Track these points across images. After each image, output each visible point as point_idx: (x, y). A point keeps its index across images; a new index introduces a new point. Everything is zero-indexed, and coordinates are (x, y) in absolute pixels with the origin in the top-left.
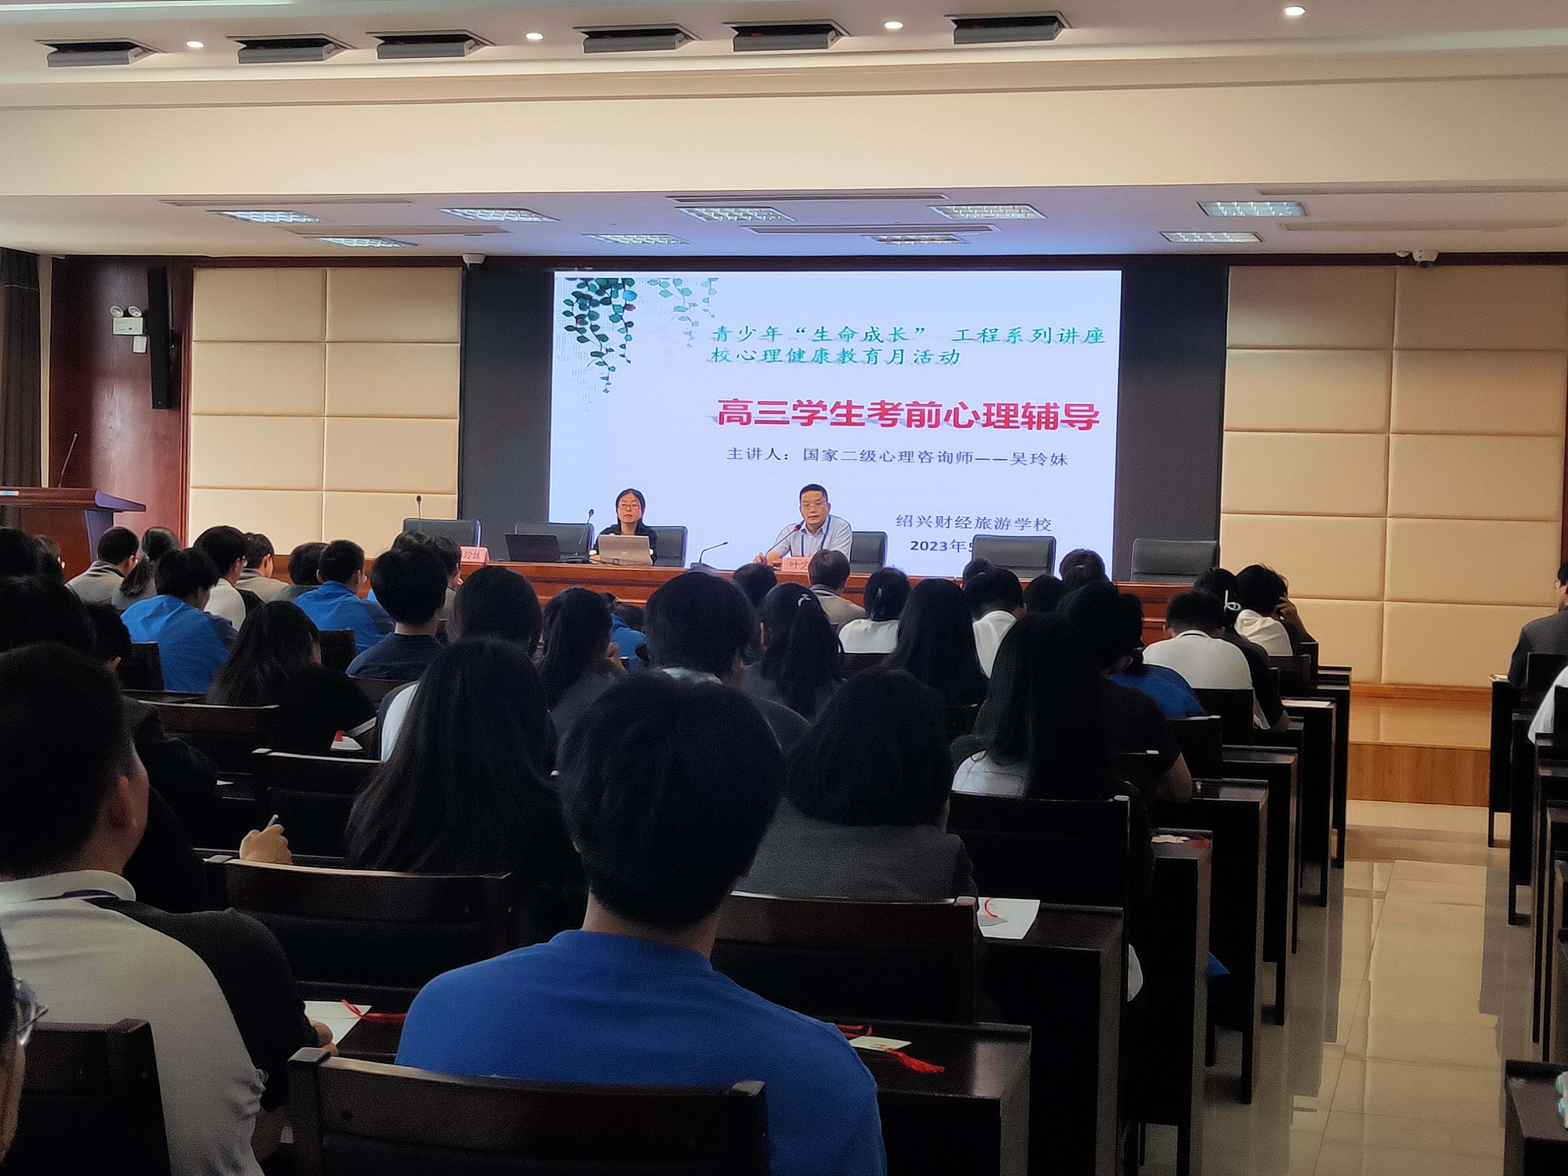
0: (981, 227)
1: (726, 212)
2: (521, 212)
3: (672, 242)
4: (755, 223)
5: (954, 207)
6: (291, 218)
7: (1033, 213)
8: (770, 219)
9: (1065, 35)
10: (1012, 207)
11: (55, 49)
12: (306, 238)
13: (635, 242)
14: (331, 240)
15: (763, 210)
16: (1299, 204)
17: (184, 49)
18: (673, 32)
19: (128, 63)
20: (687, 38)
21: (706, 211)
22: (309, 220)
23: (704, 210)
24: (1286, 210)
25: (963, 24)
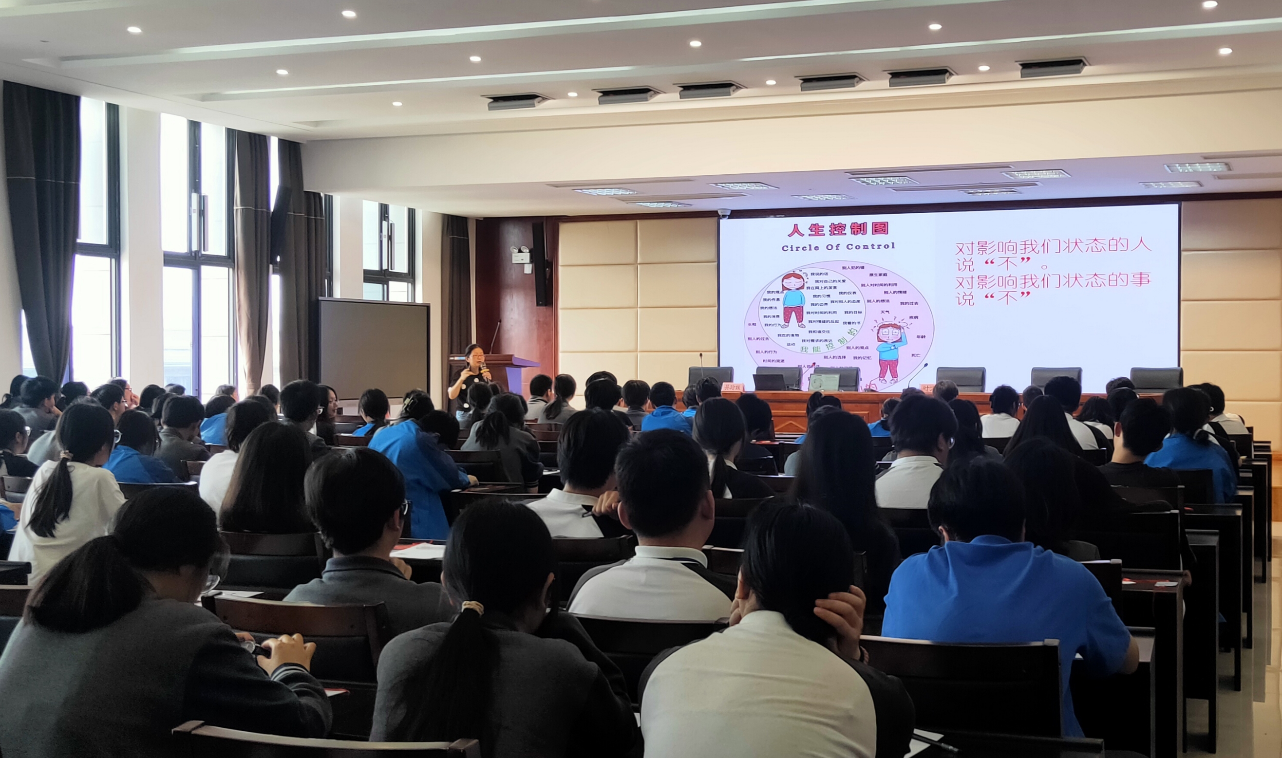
0: (1032, 184)
1: (878, 180)
2: (757, 184)
3: (843, 198)
4: (896, 185)
5: (1016, 173)
6: (620, 192)
7: (1064, 174)
8: (905, 183)
9: (1087, 70)
10: (1051, 171)
11: (491, 100)
12: (627, 203)
13: (821, 199)
14: (642, 204)
15: (901, 178)
16: (1226, 164)
17: (566, 97)
18: (854, 77)
19: (534, 107)
20: (861, 80)
21: (867, 180)
22: (631, 193)
23: (865, 179)
24: (1218, 168)
25: (1026, 66)
